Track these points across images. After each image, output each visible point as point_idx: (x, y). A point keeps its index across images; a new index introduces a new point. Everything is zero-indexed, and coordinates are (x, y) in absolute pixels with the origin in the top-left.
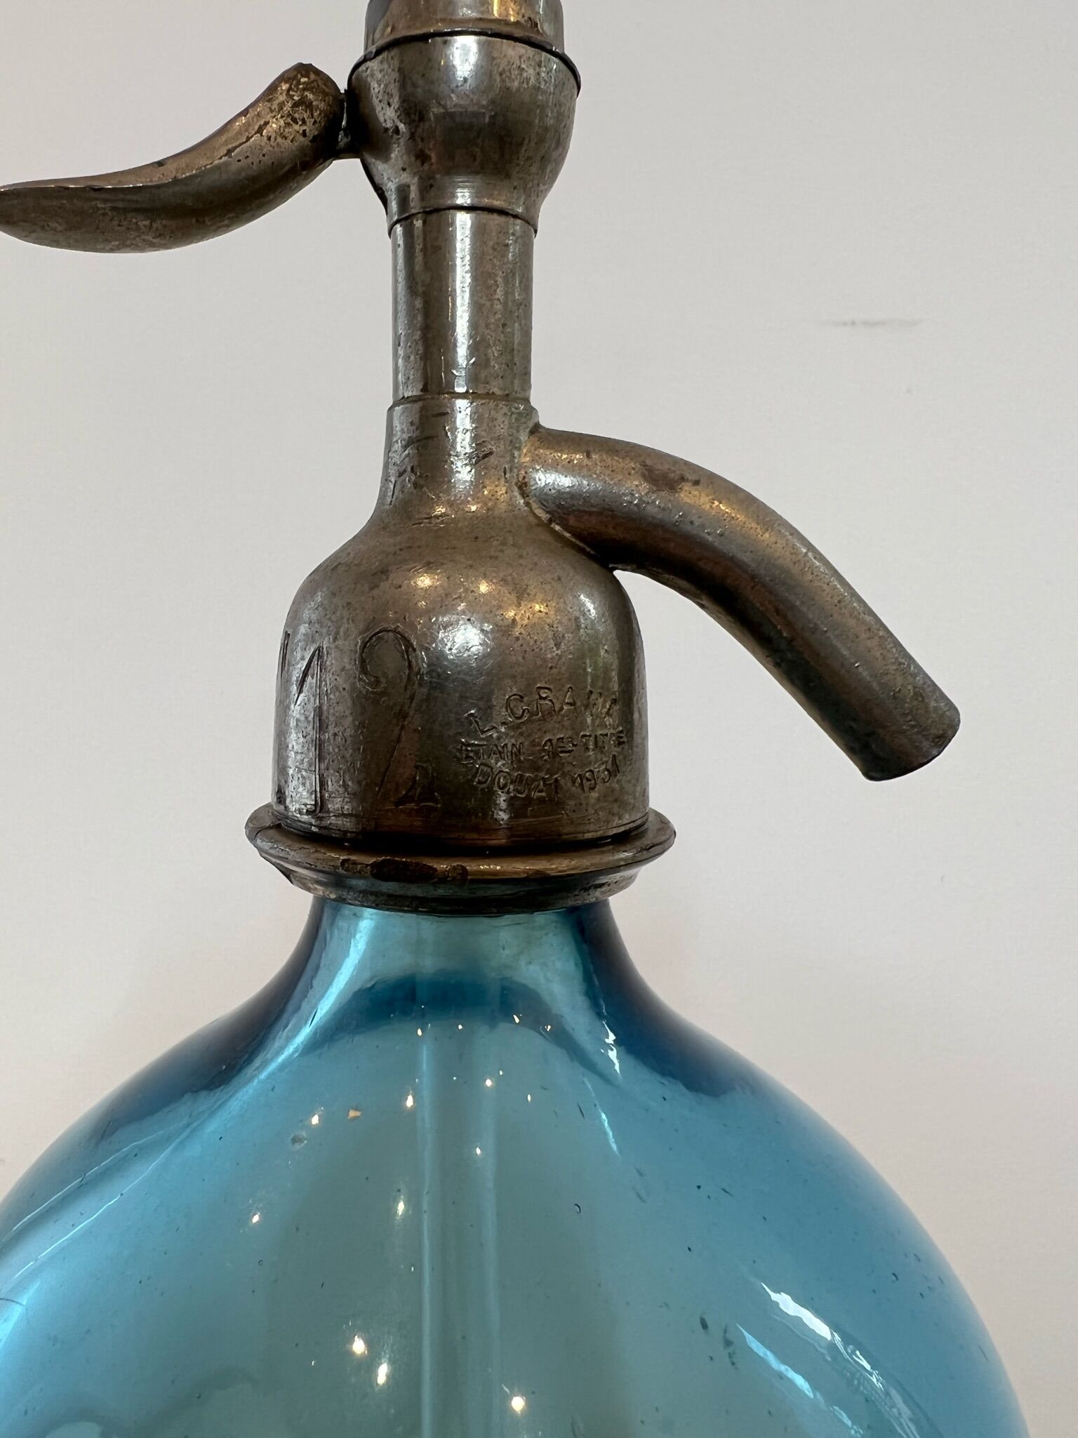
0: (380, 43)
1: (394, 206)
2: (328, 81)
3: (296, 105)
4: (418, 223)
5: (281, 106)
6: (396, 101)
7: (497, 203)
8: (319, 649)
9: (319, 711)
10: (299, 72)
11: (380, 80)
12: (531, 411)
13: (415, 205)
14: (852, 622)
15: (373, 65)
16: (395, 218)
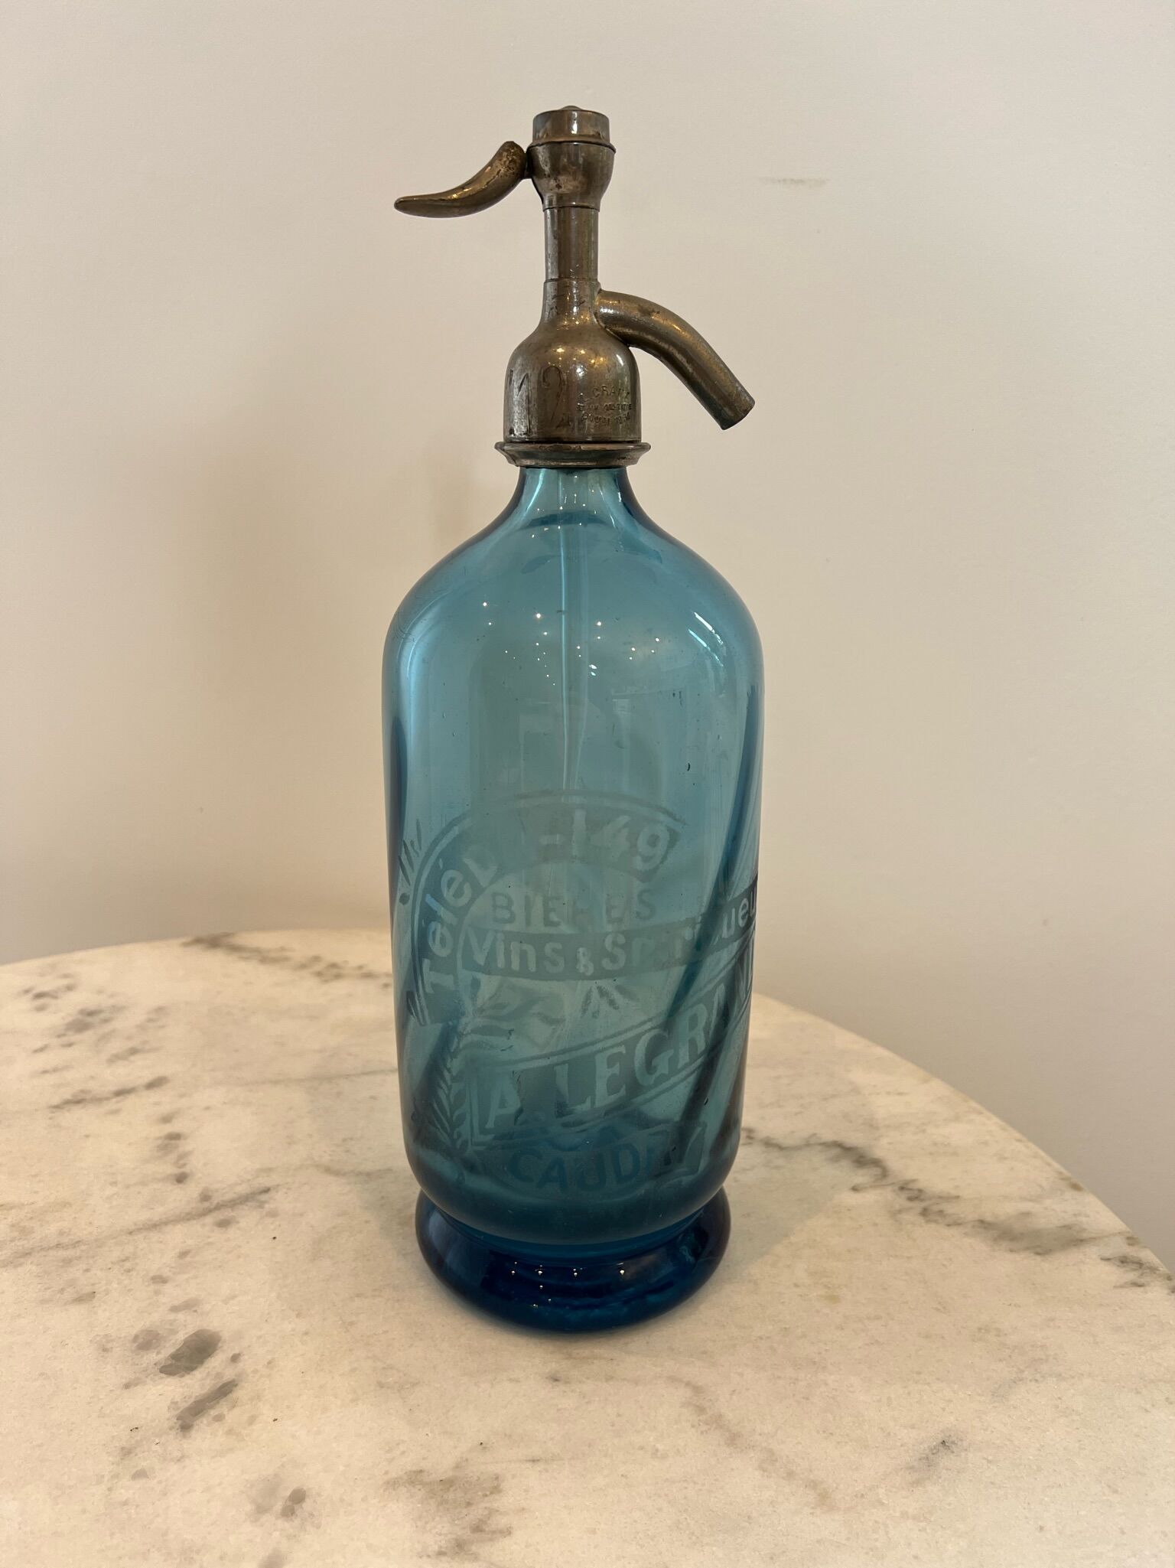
0: (543, 141)
1: (546, 202)
2: (521, 150)
3: (510, 162)
4: (556, 211)
5: (505, 162)
6: (549, 165)
7: (586, 204)
8: (527, 374)
9: (528, 397)
10: (510, 147)
11: (542, 154)
12: (598, 284)
13: (554, 204)
14: (714, 367)
15: (540, 149)
16: (547, 207)
